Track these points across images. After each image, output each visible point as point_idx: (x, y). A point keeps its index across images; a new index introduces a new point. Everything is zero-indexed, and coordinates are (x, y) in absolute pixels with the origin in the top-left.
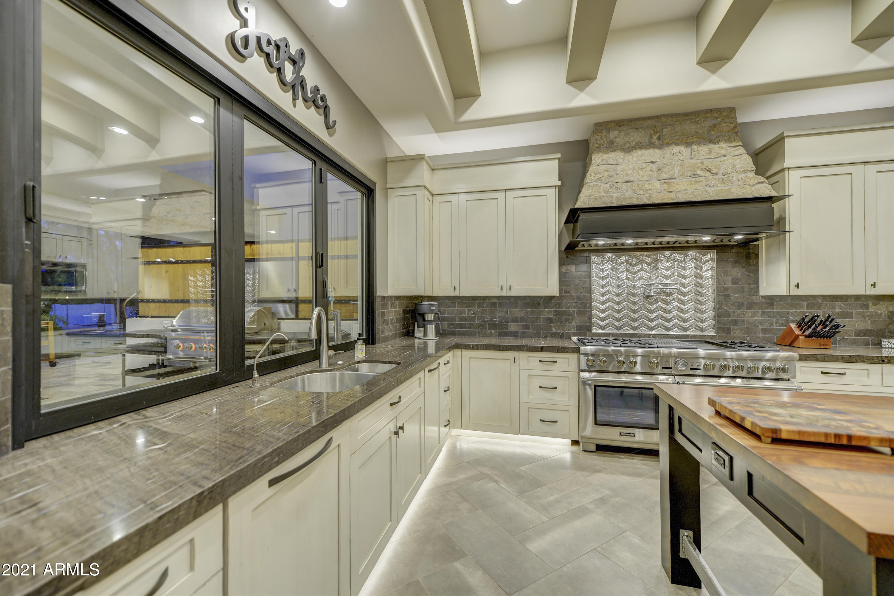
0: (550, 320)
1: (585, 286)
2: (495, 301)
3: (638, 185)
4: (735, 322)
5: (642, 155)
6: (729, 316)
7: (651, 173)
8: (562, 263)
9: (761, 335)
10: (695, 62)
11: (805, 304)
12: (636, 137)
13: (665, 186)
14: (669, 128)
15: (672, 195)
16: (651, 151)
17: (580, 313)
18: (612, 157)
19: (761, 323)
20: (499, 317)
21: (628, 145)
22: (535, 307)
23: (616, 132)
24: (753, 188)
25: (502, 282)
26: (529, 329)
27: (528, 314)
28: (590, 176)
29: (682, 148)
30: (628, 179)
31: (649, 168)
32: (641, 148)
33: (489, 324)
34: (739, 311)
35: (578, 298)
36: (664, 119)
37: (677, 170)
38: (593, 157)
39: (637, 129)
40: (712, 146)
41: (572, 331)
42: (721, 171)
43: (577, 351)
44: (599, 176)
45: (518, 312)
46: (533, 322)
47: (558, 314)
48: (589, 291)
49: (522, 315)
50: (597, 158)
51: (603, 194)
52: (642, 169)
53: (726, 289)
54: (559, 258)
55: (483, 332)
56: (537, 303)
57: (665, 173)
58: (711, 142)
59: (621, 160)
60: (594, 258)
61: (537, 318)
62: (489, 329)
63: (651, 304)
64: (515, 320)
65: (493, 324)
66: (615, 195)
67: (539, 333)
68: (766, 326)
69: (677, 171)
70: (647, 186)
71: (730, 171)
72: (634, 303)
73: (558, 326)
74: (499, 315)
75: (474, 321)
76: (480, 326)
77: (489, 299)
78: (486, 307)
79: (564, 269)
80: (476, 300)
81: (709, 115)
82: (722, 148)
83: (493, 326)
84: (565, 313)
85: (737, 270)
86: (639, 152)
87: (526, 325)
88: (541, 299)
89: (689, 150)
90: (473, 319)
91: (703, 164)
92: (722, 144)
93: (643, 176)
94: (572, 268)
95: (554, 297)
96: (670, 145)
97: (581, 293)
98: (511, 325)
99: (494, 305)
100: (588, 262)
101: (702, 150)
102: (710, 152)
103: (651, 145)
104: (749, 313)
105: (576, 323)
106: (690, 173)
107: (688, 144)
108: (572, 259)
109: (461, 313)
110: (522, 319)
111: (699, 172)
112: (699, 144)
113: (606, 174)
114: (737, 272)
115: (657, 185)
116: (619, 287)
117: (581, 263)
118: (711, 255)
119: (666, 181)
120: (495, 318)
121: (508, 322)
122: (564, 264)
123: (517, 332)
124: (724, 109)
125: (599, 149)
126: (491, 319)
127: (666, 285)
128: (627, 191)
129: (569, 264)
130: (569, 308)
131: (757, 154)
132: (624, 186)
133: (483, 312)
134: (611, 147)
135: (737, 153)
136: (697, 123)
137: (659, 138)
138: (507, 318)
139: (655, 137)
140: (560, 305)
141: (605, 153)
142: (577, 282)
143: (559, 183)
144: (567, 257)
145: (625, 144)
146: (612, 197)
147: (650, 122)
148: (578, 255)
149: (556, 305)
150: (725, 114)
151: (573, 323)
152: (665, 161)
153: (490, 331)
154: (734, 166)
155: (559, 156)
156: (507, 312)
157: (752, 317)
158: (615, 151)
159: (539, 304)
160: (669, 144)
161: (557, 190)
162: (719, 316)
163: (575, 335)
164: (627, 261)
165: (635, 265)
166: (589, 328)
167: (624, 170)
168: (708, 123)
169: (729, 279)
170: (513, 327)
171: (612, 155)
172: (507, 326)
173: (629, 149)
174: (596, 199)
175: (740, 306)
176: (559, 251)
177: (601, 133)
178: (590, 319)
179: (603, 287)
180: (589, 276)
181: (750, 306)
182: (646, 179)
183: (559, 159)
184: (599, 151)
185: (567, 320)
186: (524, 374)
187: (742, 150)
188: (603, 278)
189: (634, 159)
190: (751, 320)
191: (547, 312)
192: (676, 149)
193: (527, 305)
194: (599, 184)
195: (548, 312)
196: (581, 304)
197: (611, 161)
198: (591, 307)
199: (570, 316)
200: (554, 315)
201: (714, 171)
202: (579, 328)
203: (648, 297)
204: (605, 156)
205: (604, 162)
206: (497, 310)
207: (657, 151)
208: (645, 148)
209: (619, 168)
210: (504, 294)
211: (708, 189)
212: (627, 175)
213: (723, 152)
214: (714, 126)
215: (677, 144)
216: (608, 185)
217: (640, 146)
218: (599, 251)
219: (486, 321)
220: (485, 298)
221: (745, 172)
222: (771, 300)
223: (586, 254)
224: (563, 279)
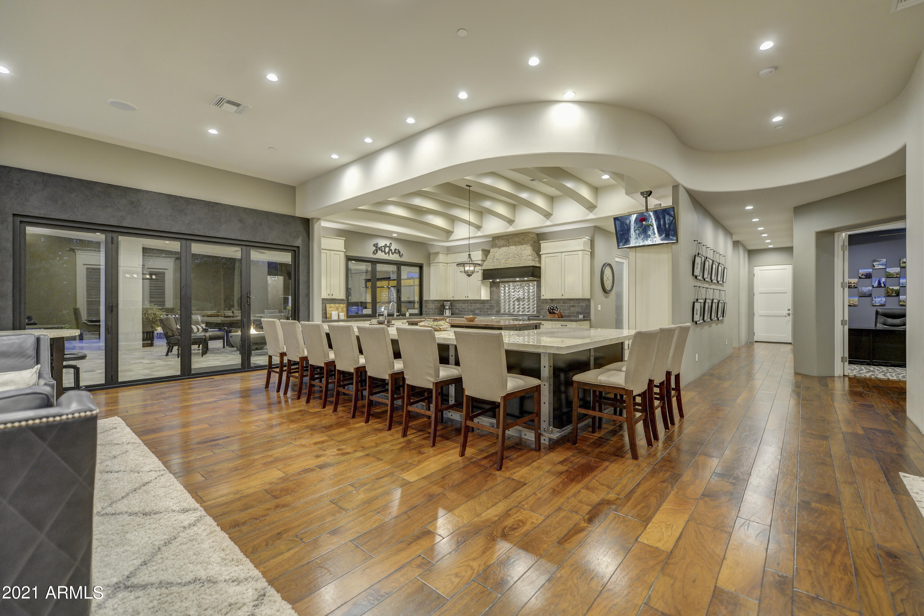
0: (488, 309)
1: (498, 296)
3: (499, 261)
4: (542, 309)
5: (504, 249)
6: (540, 307)
7: (504, 256)
10: (505, 223)
12: (502, 243)
13: (506, 261)
14: (511, 239)
15: (506, 265)
17: (497, 306)
22: (483, 304)
23: (498, 241)
25: (466, 294)
27: (481, 306)
28: (488, 257)
30: (497, 258)
31: (503, 254)
34: (543, 305)
35: (496, 300)
36: (510, 236)
40: (522, 246)
42: (522, 256)
44: (491, 257)
45: (478, 306)
47: (491, 306)
48: (500, 298)
50: (491, 250)
51: (492, 265)
54: (490, 285)
56: (483, 302)
57: (507, 256)
58: (522, 244)
59: (497, 251)
61: (484, 308)
63: (518, 302)
64: (477, 309)
69: (510, 256)
71: (524, 255)
72: (513, 302)
73: (490, 311)
74: (473, 307)
76: (468, 311)
79: (492, 289)
80: (466, 301)
83: (471, 311)
84: (493, 304)
86: (502, 248)
87: (481, 311)
89: (516, 247)
90: (465, 309)
92: (524, 245)
93: (502, 257)
94: (495, 290)
95: (488, 300)
97: (497, 298)
100: (500, 286)
101: (519, 247)
103: (506, 246)
104: (546, 306)
106: (513, 257)
107: (516, 245)
108: (494, 287)
109: (462, 306)
110: (480, 309)
111: (516, 256)
112: (518, 245)
113: (493, 256)
117: (497, 287)
132: (496, 261)
133: (468, 306)
134: (496, 247)
136: (519, 238)
137: (508, 243)
140: (492, 302)
142: (496, 294)
143: (482, 260)
144: (493, 284)
145: (500, 245)
147: (506, 237)
148: (496, 283)
149: (490, 303)
150: (526, 234)
152: (509, 252)
154: (528, 253)
155: (482, 250)
160: (511, 245)
162: (537, 306)
166: (499, 312)
168: (522, 237)
170: (477, 312)
171: (495, 249)
173: (500, 247)
175: (543, 303)
176: (490, 282)
177: (494, 241)
178: (500, 308)
179: (503, 296)
180: (500, 291)
181: (546, 303)
184: (493, 247)
185: (493, 309)
187: (530, 247)
188: (504, 292)
189: (501, 251)
190: (546, 308)
191: (487, 306)
192: (512, 247)
194: (490, 260)
196: (497, 303)
197: (495, 251)
198: (500, 304)
199: (494, 307)
200: (489, 307)
201: (519, 256)
203: (517, 300)
204: (493, 249)
205: (493, 252)
207: (507, 248)
209: (497, 254)
211: (515, 262)
213: (525, 248)
216: (493, 261)
217: (503, 246)
222: (545, 300)
223: (498, 283)
224: (491, 294)
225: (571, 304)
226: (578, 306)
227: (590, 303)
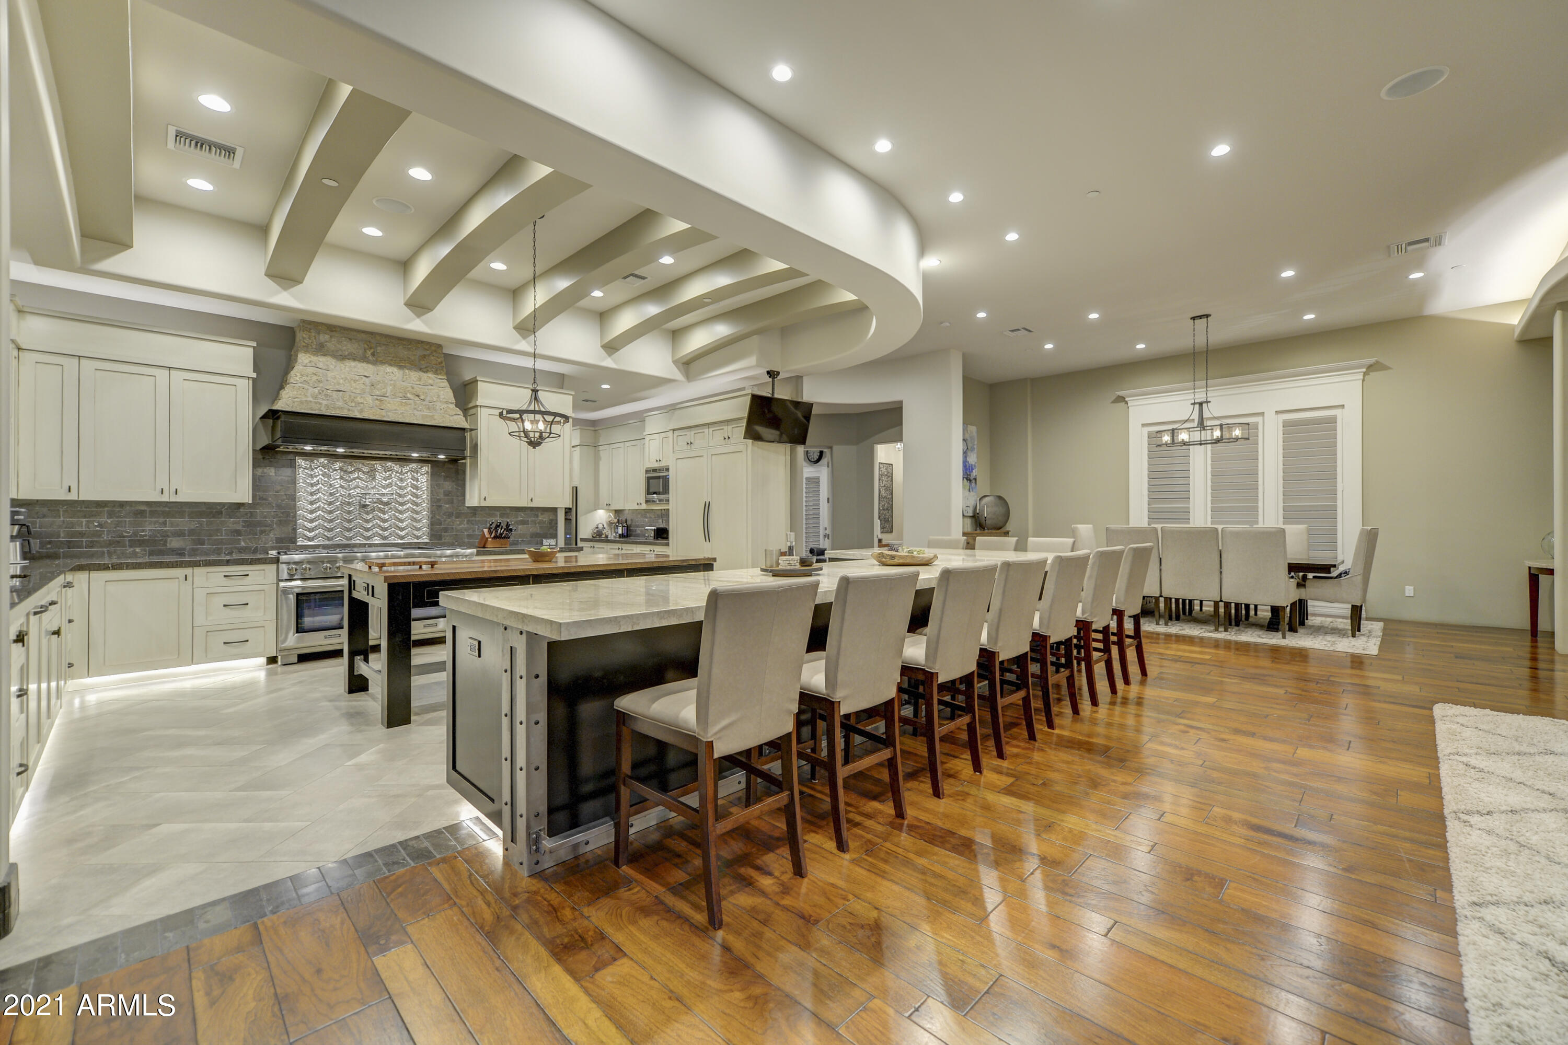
0: (238, 532)
1: (288, 493)
2: (143, 508)
3: (350, 396)
4: (446, 530)
5: (355, 367)
6: (440, 524)
7: (363, 387)
8: (256, 465)
9: (466, 540)
10: (403, 303)
11: (498, 513)
12: (349, 347)
13: (378, 403)
14: (383, 347)
15: (383, 413)
16: (364, 365)
17: (280, 523)
18: (322, 361)
19: (466, 530)
20: (150, 530)
21: (340, 353)
22: (214, 517)
23: (327, 337)
24: (451, 418)
25: (162, 483)
26: (203, 544)
27: (201, 525)
28: (295, 376)
29: (395, 370)
30: (338, 387)
31: (362, 382)
32: (354, 360)
33: (129, 541)
34: (449, 520)
35: (279, 506)
36: (378, 338)
37: (390, 388)
38: (299, 356)
39: (350, 339)
40: (422, 374)
41: (270, 544)
42: (428, 399)
43: (277, 561)
44: (305, 378)
45: (184, 523)
46: (210, 535)
47: (248, 524)
48: (293, 498)
49: (193, 527)
50: (303, 359)
51: (310, 399)
52: (355, 381)
53: (439, 500)
54: (253, 458)
55: (119, 552)
56: (216, 512)
57: (378, 390)
58: (421, 369)
59: (332, 366)
60: (300, 461)
61: (218, 530)
62: (131, 546)
63: (367, 513)
64: (180, 534)
65: (139, 540)
66: (325, 402)
67: (221, 548)
68: (471, 532)
69: (389, 391)
70: (359, 399)
71: (435, 399)
72: (349, 512)
73: (250, 539)
74: (149, 527)
75: (100, 536)
76: (110, 543)
77: (131, 506)
78: (125, 517)
79: (259, 471)
80: (104, 507)
81: (419, 345)
82: (429, 377)
83: (139, 542)
84: (260, 523)
85: (447, 483)
86: (353, 364)
87: (199, 540)
88: (224, 506)
89: (401, 372)
90: (99, 534)
91: (413, 388)
92: (430, 375)
93: (356, 389)
94: (271, 471)
95: (243, 504)
96: (384, 363)
97: (283, 500)
98: (171, 540)
99: (141, 513)
100: (293, 465)
101: (414, 375)
102: (420, 379)
103: (364, 359)
104: (457, 521)
105: (275, 535)
106: (401, 395)
107: (401, 367)
108: (270, 461)
110: (192, 532)
111: (409, 395)
112: (410, 369)
113: (315, 378)
114: (448, 485)
115: (369, 399)
116: (331, 494)
117: (283, 466)
118: (426, 468)
119: (379, 398)
120: (143, 531)
121: (168, 536)
122: (260, 466)
123: (184, 549)
124: (434, 344)
125: (307, 349)
126: (135, 534)
127: (383, 495)
128: (338, 400)
129: (266, 466)
130: (265, 517)
131: (465, 385)
132: (335, 394)
133: (118, 524)
134: (321, 350)
135: (442, 385)
136: (409, 349)
137: (373, 355)
138: (166, 531)
139: (369, 353)
140: (252, 515)
141: (314, 355)
142: (279, 488)
143: (254, 375)
144: (264, 458)
145: (337, 351)
146: (320, 404)
147: (364, 336)
148: (279, 456)
149: (246, 514)
150: (433, 348)
151: (272, 535)
152: (378, 378)
153: (132, 549)
154: (439, 396)
155: (255, 344)
156: (165, 523)
157: (459, 525)
158: (325, 355)
159: (221, 513)
160: (382, 363)
161: (251, 382)
162: (433, 524)
163: (273, 548)
164: (341, 469)
165: (351, 472)
166: (293, 540)
167: (335, 378)
168: (420, 352)
169: (442, 491)
170: (174, 543)
171: (322, 359)
172: (166, 541)
173: (342, 358)
174: (301, 402)
175: (450, 515)
176: (253, 450)
177: (310, 332)
178: (295, 530)
179: (312, 494)
180: (294, 481)
181: (458, 516)
182: (358, 391)
183: (254, 347)
184: (306, 352)
185: (262, 532)
186: (200, 595)
187: (446, 384)
188: (312, 485)
189: (347, 369)
190: (459, 528)
191: (232, 523)
192: (389, 369)
193: (201, 514)
194: (306, 387)
195: (234, 523)
196: (282, 513)
197: (321, 365)
198: (295, 516)
199: (266, 526)
200: (244, 526)
201: (422, 397)
202: (279, 540)
203: (365, 506)
204: (314, 358)
205: (313, 364)
206: (146, 521)
207: (370, 366)
208: (359, 361)
209: (330, 374)
210: (165, 498)
211: (416, 412)
212: (339, 384)
213: (431, 382)
214: (424, 356)
215: (391, 365)
216: (316, 391)
217: (353, 357)
218: (305, 454)
219: (124, 537)
220: (122, 504)
221: (447, 403)
222: (475, 510)
223: (291, 457)
224: (258, 484)
225: (520, 519)
226: (534, 522)
227: (556, 516)
